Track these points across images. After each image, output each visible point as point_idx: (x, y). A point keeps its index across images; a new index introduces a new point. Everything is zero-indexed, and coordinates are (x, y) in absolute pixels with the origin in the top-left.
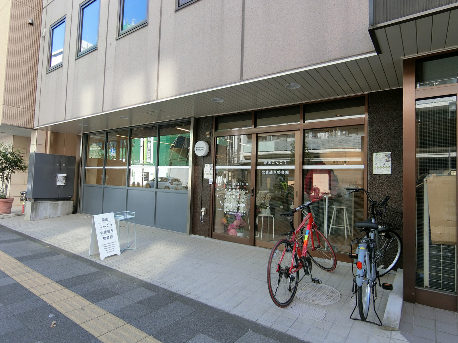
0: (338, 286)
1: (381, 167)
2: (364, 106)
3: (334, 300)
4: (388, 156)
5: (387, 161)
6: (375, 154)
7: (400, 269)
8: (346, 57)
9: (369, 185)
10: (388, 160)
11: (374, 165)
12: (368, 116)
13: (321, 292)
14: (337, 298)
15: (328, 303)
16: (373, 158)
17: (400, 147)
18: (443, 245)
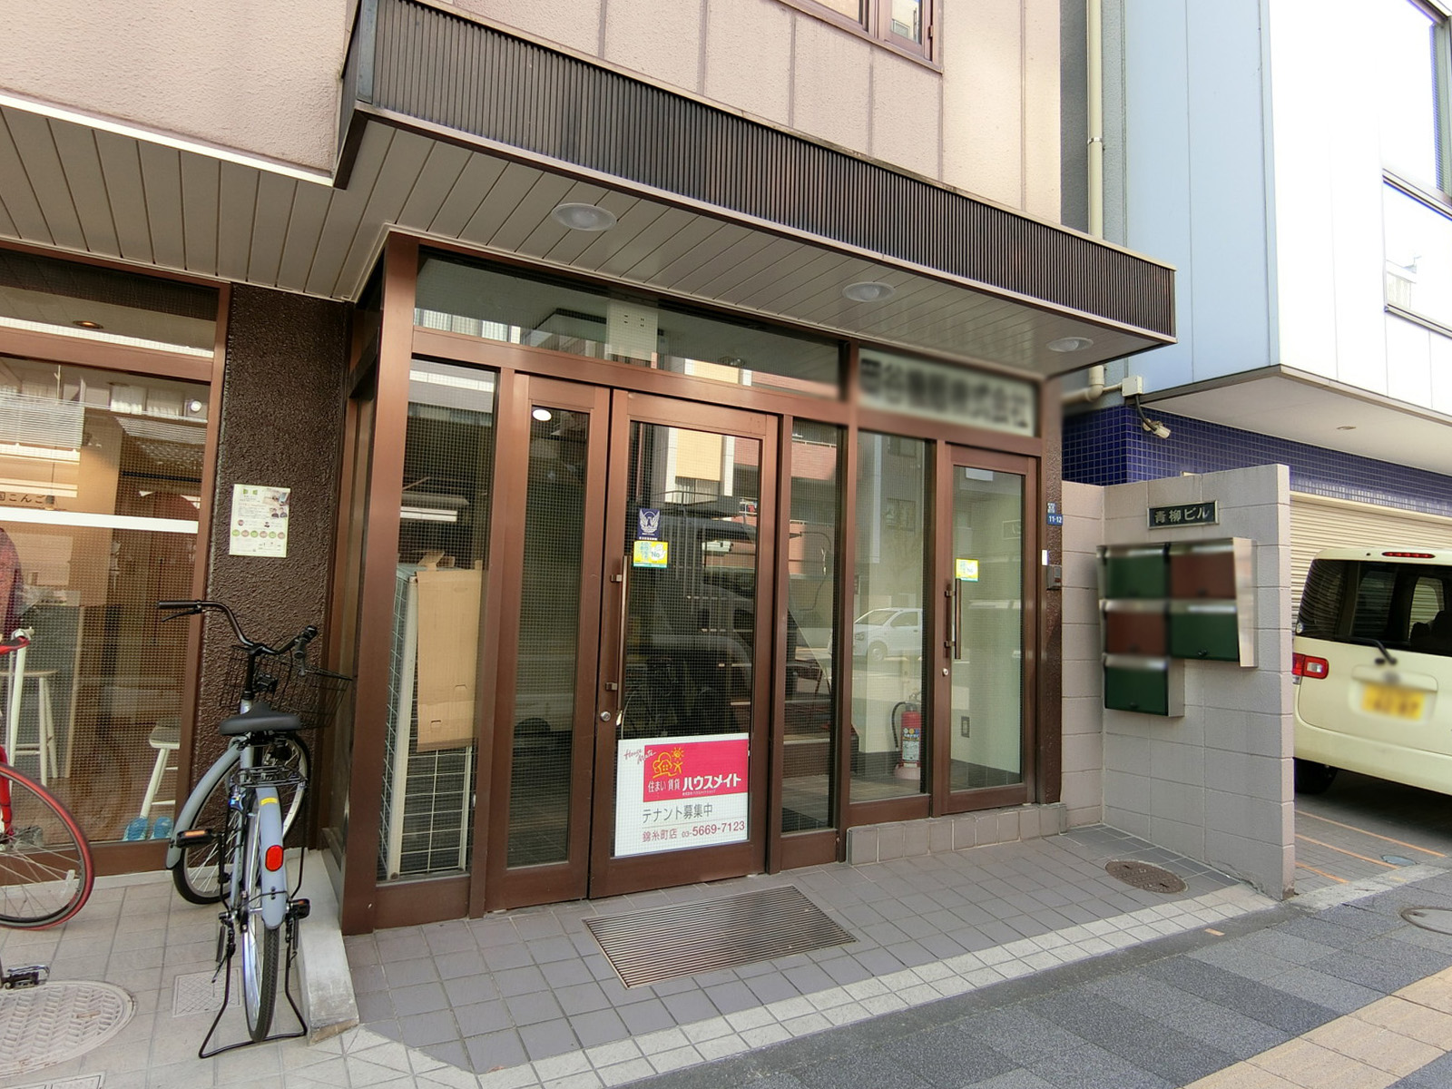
0: (106, 969)
1: (255, 534)
2: (214, 323)
3: (113, 1022)
4: (281, 500)
5: (275, 515)
6: (238, 488)
7: (291, 849)
8: (230, 146)
9: (209, 590)
10: (279, 513)
11: (234, 526)
12: (226, 359)
13: (45, 1016)
14: (121, 1009)
15: (92, 1043)
16: (231, 501)
17: (317, 477)
18: (443, 751)
